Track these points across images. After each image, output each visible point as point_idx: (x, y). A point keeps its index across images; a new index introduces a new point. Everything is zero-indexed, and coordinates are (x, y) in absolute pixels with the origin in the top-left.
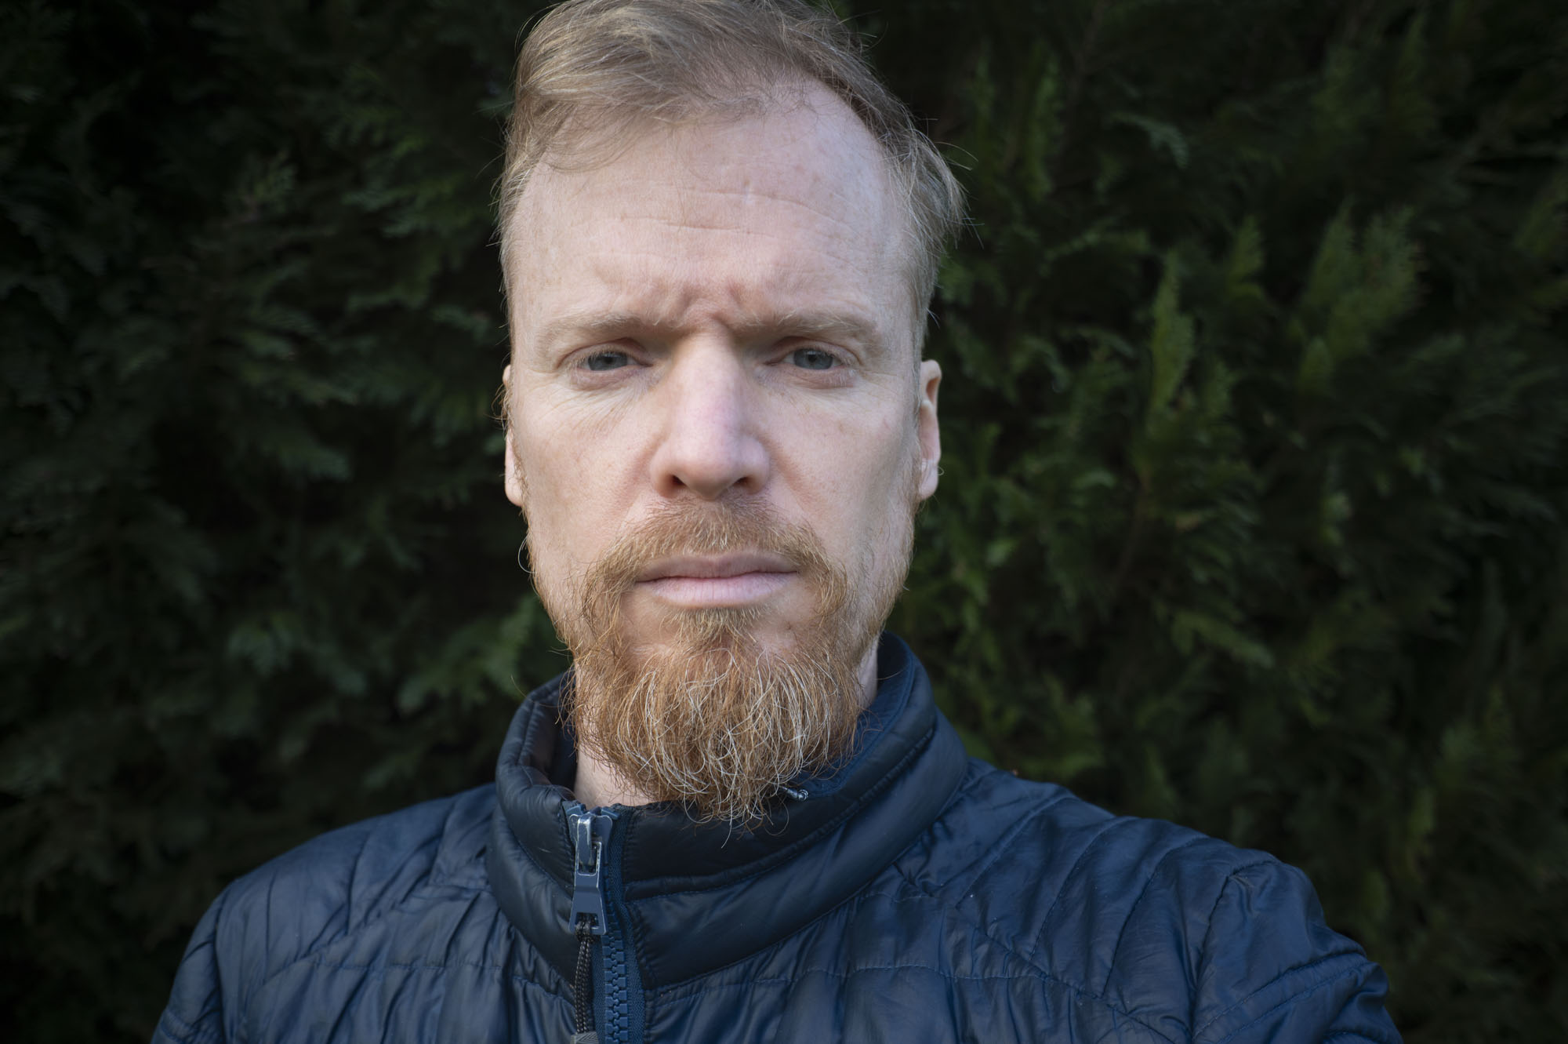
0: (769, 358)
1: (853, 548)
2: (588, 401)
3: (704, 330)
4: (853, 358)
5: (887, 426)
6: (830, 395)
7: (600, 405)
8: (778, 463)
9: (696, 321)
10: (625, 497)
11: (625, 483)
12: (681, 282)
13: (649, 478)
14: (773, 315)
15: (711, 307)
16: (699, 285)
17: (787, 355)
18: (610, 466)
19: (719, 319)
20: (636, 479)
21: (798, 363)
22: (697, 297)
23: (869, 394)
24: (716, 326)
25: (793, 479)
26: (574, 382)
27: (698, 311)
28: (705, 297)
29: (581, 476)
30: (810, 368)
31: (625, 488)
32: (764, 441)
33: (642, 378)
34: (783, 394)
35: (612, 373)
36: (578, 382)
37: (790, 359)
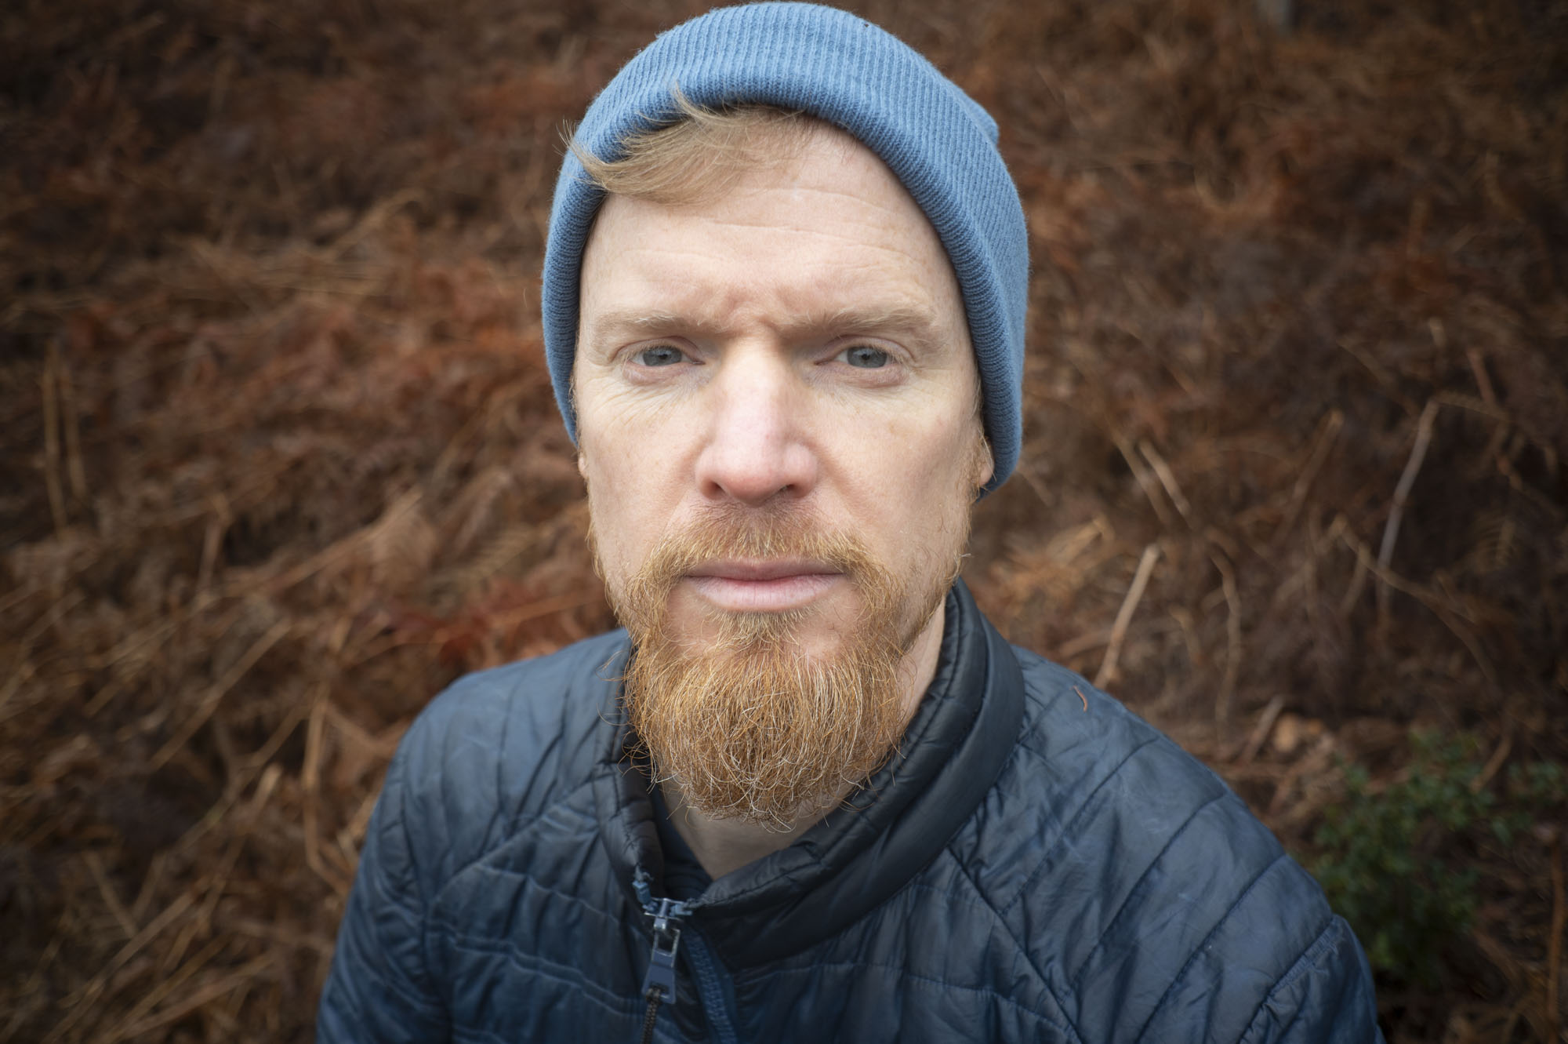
0: (819, 357)
1: (902, 551)
2: (639, 397)
3: (750, 334)
4: (907, 355)
5: (941, 424)
6: (882, 394)
7: (650, 404)
8: (827, 469)
9: (743, 324)
10: (672, 499)
11: (671, 482)
12: (726, 284)
13: (694, 478)
14: (823, 315)
15: (758, 311)
16: (745, 288)
17: (840, 353)
18: (657, 463)
19: (767, 323)
20: (682, 478)
21: (852, 362)
22: (743, 300)
23: (923, 390)
24: (762, 330)
25: (841, 483)
26: (626, 376)
27: (744, 314)
28: (751, 300)
29: (631, 471)
30: (863, 367)
31: (672, 487)
32: (810, 445)
33: (692, 377)
34: (832, 395)
35: (662, 370)
36: (630, 377)
37: (843, 358)
